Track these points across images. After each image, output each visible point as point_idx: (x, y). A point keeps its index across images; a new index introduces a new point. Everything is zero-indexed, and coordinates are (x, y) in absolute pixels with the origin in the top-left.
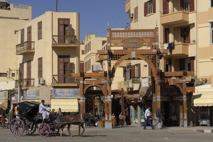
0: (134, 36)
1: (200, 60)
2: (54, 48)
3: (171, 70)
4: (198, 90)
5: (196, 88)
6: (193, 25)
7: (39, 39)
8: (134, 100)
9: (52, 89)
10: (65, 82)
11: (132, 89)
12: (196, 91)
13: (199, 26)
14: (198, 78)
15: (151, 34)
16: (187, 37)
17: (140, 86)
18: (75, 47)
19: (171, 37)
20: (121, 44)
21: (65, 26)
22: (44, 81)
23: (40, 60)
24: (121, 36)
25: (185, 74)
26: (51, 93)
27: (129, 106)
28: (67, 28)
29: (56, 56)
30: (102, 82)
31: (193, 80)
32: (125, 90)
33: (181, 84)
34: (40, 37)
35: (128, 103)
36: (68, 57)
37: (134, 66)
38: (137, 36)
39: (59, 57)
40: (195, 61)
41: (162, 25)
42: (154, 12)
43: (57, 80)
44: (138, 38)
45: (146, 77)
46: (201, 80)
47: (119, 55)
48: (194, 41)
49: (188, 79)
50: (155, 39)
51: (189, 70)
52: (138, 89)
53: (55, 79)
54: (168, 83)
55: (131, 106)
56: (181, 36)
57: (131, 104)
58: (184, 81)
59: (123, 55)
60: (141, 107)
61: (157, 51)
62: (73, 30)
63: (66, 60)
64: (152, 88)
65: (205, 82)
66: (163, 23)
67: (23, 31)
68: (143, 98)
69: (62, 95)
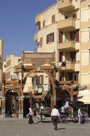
0: (40, 57)
1: (82, 74)
3: (63, 80)
4: (81, 93)
5: (79, 92)
6: (78, 50)
8: (39, 99)
11: (37, 92)
12: (79, 94)
13: (82, 51)
14: (81, 85)
15: (51, 56)
16: (74, 58)
17: (43, 90)
19: (64, 58)
20: (30, 62)
24: (31, 57)
25: (73, 83)
27: (35, 103)
30: (17, 87)
31: (77, 87)
32: (33, 92)
33: (70, 89)
35: (34, 101)
37: (39, 76)
38: (42, 57)
40: (79, 74)
41: (58, 50)
42: (53, 41)
45: (47, 84)
46: (83, 87)
47: (29, 69)
48: (79, 61)
49: (75, 86)
50: (53, 59)
51: (75, 80)
52: (41, 92)
54: (61, 88)
56: (71, 58)
57: (37, 102)
58: (72, 87)
59: (32, 69)
61: (55, 67)
64: (51, 92)
65: (85, 88)
68: (44, 98)
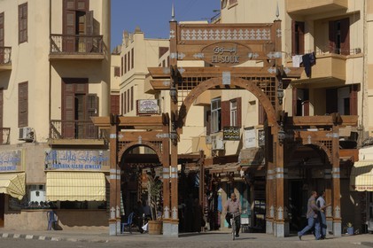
0: (229, 39)
1: (371, 92)
2: (53, 62)
3: (307, 113)
4: (365, 156)
5: (361, 151)
6: (357, 15)
7: (20, 42)
8: (228, 176)
9: (49, 150)
10: (76, 137)
11: (222, 151)
12: (361, 157)
14: (366, 130)
15: (265, 35)
16: (343, 41)
17: (241, 145)
18: (100, 61)
19: (308, 41)
20: (200, 56)
21: (79, 13)
22: (32, 133)
23: (23, 87)
24: (200, 39)
25: (338, 122)
26: (47, 160)
27: (215, 188)
28: (82, 19)
29: (57, 80)
30: (158, 136)
31: (354, 135)
32: (208, 154)
33: (329, 143)
34: (23, 37)
35: (213, 183)
36: (85, 81)
37: (228, 102)
38: (235, 38)
39: (65, 81)
40: (360, 94)
41: (290, 14)
43: (60, 131)
44: (237, 43)
45: (253, 128)
46: (371, 135)
47: (194, 79)
48: (359, 51)
49: (345, 132)
50: (274, 45)
51: (347, 112)
52: (234, 153)
53: (55, 130)
54: (300, 140)
55: (220, 190)
56: (331, 39)
57: (221, 185)
58: (335, 135)
59: (204, 79)
60: (241, 193)
61: (279, 72)
62: (96, 23)
63: (80, 88)
64: (266, 151)
66: (291, 10)
68: (245, 173)
69: (71, 163)
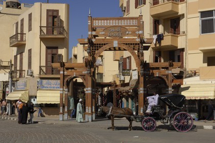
0: (117, 25)
1: (189, 52)
2: (42, 39)
3: (160, 61)
4: (186, 82)
5: (184, 80)
7: (29, 31)
8: (126, 92)
9: (39, 80)
10: (52, 74)
11: (124, 81)
12: (184, 83)
13: (189, 16)
14: (187, 70)
15: (135, 22)
16: (177, 28)
17: (131, 78)
18: (63, 39)
19: (161, 29)
20: (102, 33)
21: (54, 17)
22: (32, 72)
23: (30, 51)
25: (171, 65)
26: (38, 84)
27: (121, 98)
28: (56, 20)
29: (44, 47)
31: (182, 73)
33: (167, 76)
34: (30, 29)
35: (120, 96)
36: (57, 48)
37: (126, 58)
38: (120, 24)
39: (48, 48)
40: (184, 53)
41: (152, 16)
42: (145, 4)
43: (45, 71)
44: (121, 27)
45: (136, 70)
46: (190, 72)
47: (100, 44)
48: (184, 32)
49: (176, 71)
51: (179, 61)
52: (128, 82)
53: (43, 71)
54: (153, 74)
55: (124, 99)
56: (171, 27)
57: (124, 96)
58: (170, 72)
59: (105, 44)
60: (132, 99)
62: (61, 21)
63: (54, 52)
65: (195, 74)
66: (152, 14)
67: (17, 23)
68: (133, 91)
69: (49, 86)
